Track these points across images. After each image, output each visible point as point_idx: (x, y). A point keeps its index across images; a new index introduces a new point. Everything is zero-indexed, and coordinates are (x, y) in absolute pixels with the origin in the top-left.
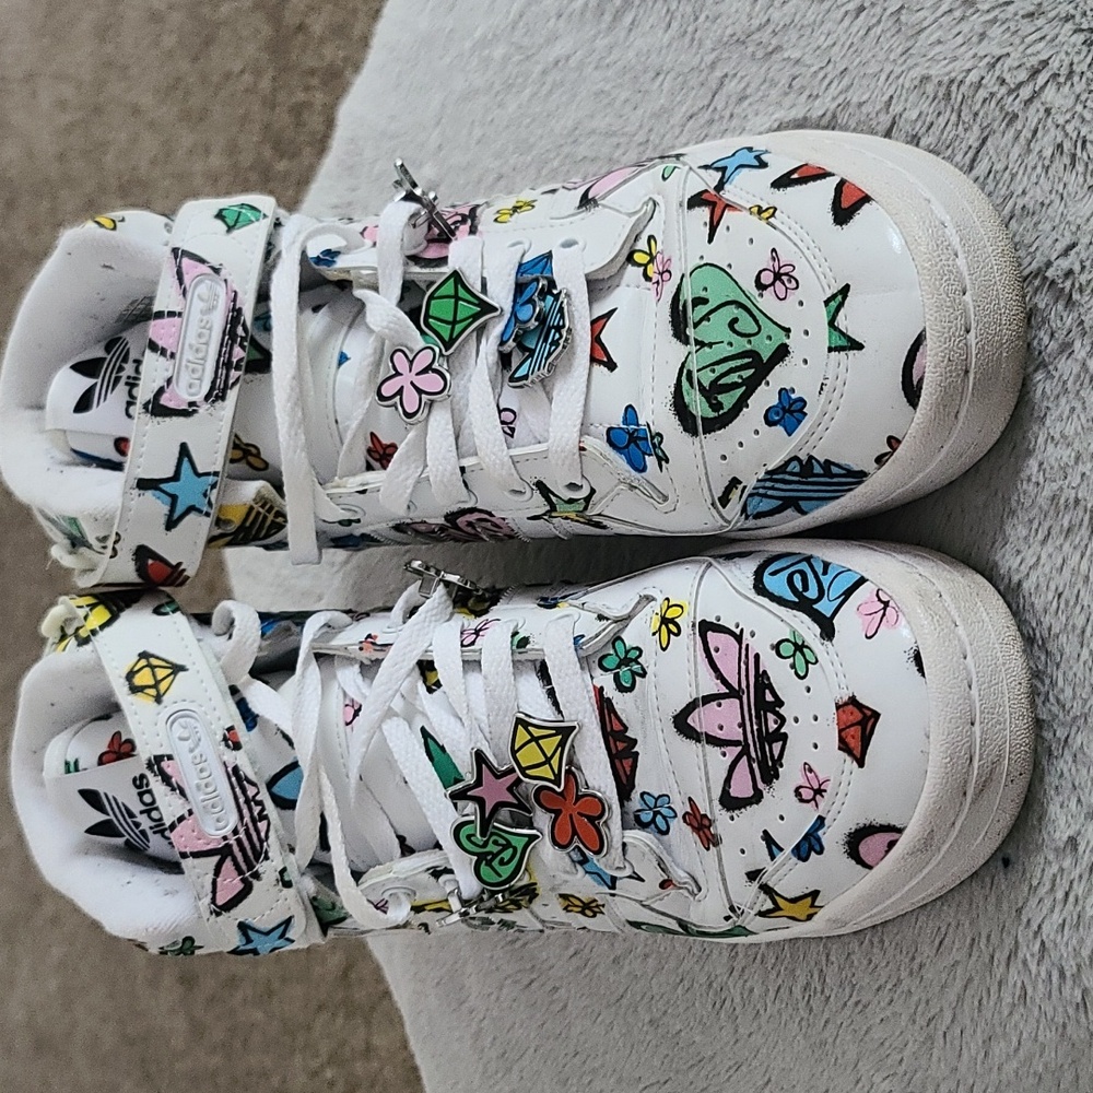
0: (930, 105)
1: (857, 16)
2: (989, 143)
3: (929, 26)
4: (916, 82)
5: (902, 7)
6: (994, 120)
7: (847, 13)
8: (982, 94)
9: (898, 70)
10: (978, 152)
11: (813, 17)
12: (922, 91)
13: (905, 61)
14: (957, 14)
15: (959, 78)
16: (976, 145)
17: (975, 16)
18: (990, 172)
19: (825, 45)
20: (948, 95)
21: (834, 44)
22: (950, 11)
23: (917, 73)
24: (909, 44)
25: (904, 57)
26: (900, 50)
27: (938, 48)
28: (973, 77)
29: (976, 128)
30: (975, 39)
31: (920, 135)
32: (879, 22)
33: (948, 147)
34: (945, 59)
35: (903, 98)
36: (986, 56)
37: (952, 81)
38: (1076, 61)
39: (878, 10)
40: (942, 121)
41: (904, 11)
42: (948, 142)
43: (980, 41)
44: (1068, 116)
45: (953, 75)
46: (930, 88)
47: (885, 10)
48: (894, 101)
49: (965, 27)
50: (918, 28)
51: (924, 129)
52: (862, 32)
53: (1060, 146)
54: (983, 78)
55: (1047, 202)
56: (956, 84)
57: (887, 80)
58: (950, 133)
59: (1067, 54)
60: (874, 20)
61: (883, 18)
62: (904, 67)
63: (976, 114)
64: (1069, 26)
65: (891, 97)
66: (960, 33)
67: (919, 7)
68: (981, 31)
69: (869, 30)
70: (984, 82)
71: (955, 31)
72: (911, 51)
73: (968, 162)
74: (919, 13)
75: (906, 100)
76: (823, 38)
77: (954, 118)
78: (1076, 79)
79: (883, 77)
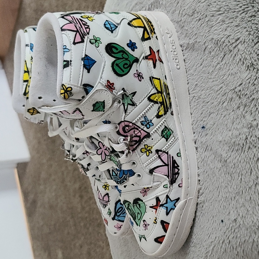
0: (214, 45)
1: (199, 21)
2: (226, 56)
3: (214, 26)
4: (211, 39)
5: (208, 20)
6: (227, 51)
7: (197, 20)
8: (225, 44)
9: (207, 35)
10: (223, 58)
11: (190, 20)
12: (212, 41)
13: (209, 33)
14: (221, 23)
15: (220, 40)
16: (223, 56)
17: (225, 24)
18: (226, 63)
19: (192, 27)
20: (217, 43)
21: (194, 27)
22: (219, 22)
23: (211, 37)
24: (210, 29)
25: (208, 32)
26: (208, 30)
27: (216, 31)
28: (223, 40)
29: (223, 52)
30: (224, 30)
31: (211, 51)
32: (204, 23)
33: (217, 56)
34: (217, 34)
35: (208, 42)
36: (226, 35)
37: (218, 40)
38: (246, 39)
39: (204, 20)
40: (216, 49)
41: (209, 21)
42: (217, 55)
43: (225, 31)
44: (243, 52)
45: (218, 39)
46: (214, 41)
47: (205, 20)
48: (206, 43)
49: (222, 27)
50: (212, 26)
51: (212, 51)
52: (200, 25)
53: (241, 59)
54: (225, 40)
55: (237, 72)
56: (219, 41)
57: (205, 37)
58: (218, 52)
59: (244, 37)
60: (203, 22)
61: (205, 22)
62: (208, 35)
63: (223, 49)
64: (245, 30)
65: (205, 42)
66: (221, 28)
67: (212, 21)
68: (225, 29)
69: (201, 25)
70: (225, 41)
71: (220, 27)
72: (210, 31)
73: (221, 60)
74: (213, 22)
75: (209, 43)
76: (192, 25)
77: (218, 49)
78: (246, 43)
79: (204, 36)
